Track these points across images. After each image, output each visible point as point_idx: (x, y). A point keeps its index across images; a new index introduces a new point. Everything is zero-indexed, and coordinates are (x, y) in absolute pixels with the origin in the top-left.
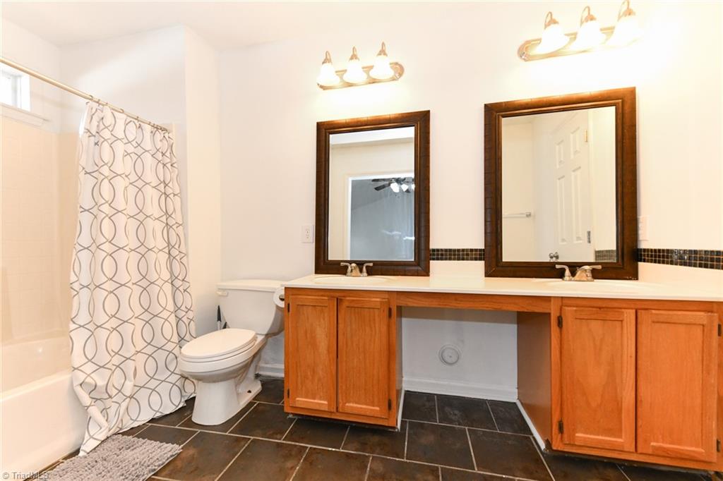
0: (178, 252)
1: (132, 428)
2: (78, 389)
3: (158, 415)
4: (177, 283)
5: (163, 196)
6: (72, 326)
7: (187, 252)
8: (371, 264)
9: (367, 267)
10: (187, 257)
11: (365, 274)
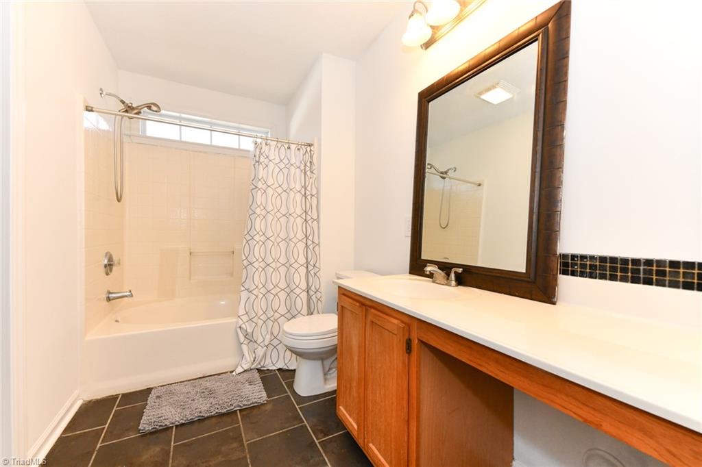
0: (311, 243)
1: (268, 370)
2: (239, 330)
3: (285, 367)
4: (311, 267)
5: (304, 198)
6: (243, 289)
7: (319, 243)
8: (460, 270)
9: (455, 273)
10: (319, 246)
11: (453, 283)
